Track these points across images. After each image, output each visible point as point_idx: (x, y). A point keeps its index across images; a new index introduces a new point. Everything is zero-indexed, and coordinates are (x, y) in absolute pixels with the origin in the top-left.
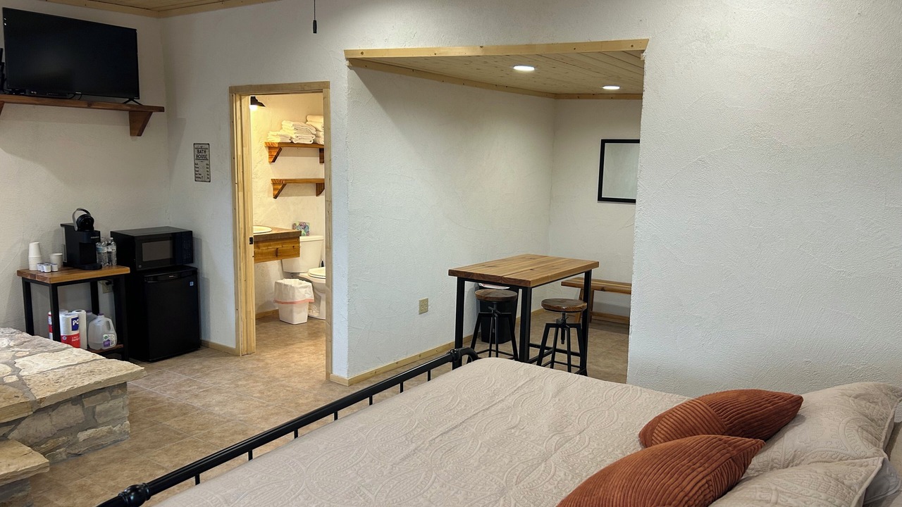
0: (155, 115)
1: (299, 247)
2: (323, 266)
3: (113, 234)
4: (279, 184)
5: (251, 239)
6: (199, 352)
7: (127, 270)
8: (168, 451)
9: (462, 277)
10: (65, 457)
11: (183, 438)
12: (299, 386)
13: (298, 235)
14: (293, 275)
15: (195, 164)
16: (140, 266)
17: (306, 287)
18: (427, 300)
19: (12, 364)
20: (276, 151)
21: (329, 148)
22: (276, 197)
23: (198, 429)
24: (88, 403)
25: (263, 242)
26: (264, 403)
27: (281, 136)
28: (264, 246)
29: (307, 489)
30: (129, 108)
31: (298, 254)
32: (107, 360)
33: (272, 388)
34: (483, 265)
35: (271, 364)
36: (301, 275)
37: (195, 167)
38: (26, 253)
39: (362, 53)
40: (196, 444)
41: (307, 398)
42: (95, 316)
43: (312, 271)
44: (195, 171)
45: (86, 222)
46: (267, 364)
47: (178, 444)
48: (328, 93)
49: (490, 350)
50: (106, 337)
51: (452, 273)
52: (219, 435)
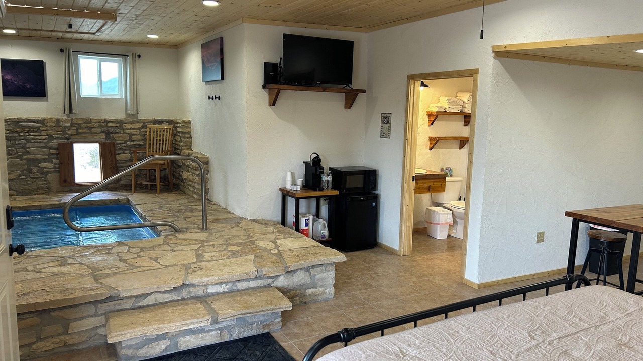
0: (360, 95)
1: (445, 185)
2: (460, 200)
3: (331, 169)
4: (434, 140)
5: (414, 177)
6: (375, 250)
7: (337, 192)
8: (356, 311)
9: (577, 219)
10: (299, 303)
11: (365, 305)
12: (441, 283)
13: (446, 176)
14: (439, 204)
15: (381, 127)
16: (344, 190)
17: (448, 214)
18: (543, 233)
19: (275, 243)
20: (433, 118)
21: (474, 116)
22: (431, 149)
23: (374, 300)
24: (313, 271)
25: (420, 180)
26: (417, 291)
27: (438, 107)
28: (421, 183)
29: (454, 356)
30: (345, 91)
31: (444, 190)
32: (324, 247)
33: (422, 281)
34: (596, 210)
35: (422, 264)
36: (444, 205)
37: (381, 129)
38: (285, 178)
39: (505, 47)
40: (372, 310)
41: (446, 293)
42: (318, 219)
43: (452, 202)
44: (381, 131)
45: (317, 161)
46: (419, 264)
47: (362, 308)
48: (477, 77)
49: (598, 280)
50: (323, 233)
51: (568, 214)
52: (387, 307)
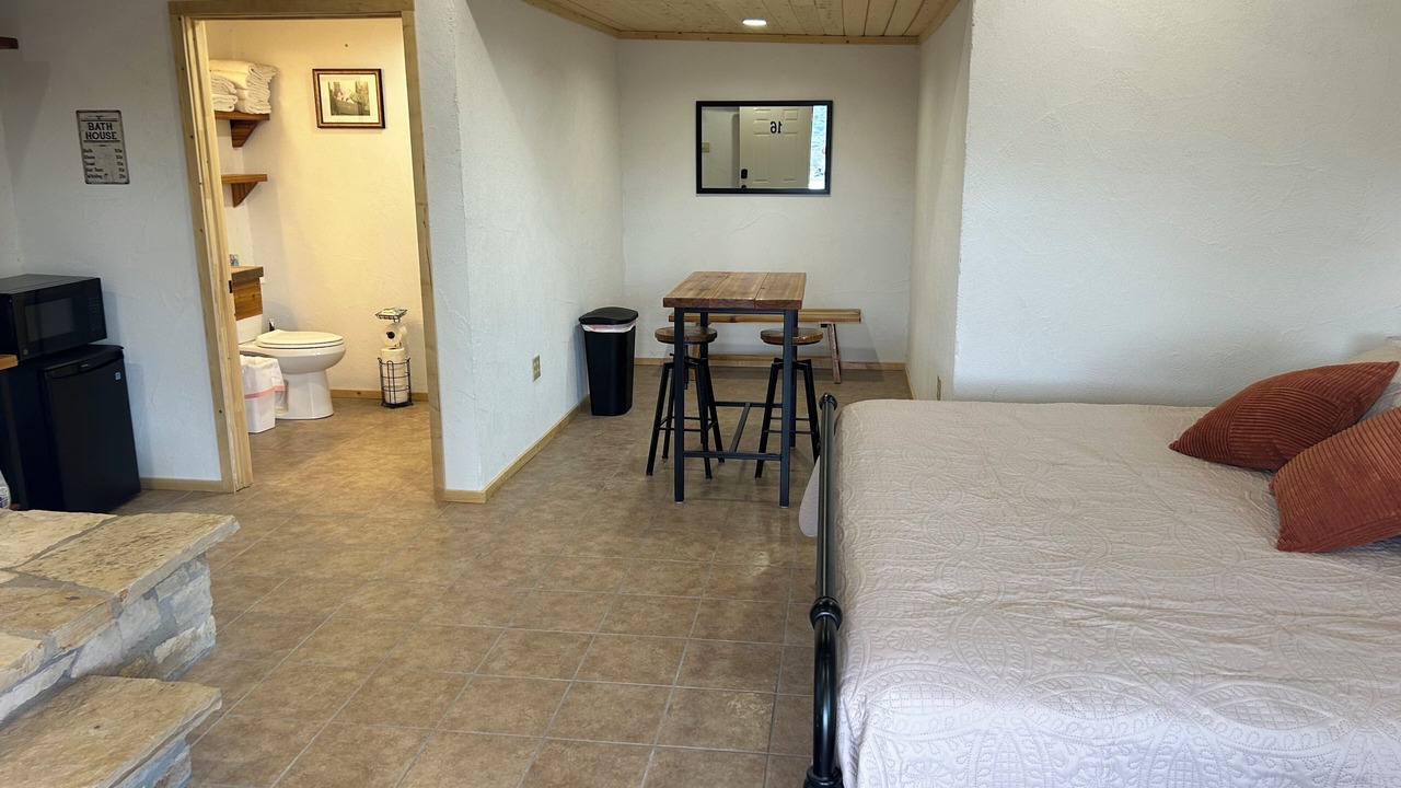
1: (260, 296)
5: (230, 282)
7: (13, 361)
13: (259, 273)
15: (84, 151)
16: (26, 352)
17: (270, 366)
18: (539, 358)
24: (162, 590)
31: (260, 310)
37: (85, 157)
43: (263, 338)
44: (85, 164)
48: (412, 17)
